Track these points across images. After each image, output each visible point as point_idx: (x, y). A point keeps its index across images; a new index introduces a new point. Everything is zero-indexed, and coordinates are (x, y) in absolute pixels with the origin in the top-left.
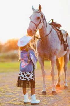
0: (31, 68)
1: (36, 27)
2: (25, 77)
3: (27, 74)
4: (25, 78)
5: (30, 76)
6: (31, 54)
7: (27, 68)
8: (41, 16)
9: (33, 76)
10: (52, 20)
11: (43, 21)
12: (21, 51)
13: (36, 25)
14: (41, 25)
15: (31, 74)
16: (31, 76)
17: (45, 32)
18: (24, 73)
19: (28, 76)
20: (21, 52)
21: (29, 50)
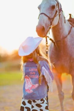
0: (44, 92)
1: (50, 22)
2: (33, 107)
3: (36, 103)
4: (33, 109)
5: (41, 106)
6: (43, 68)
7: (37, 92)
8: (57, 5)
9: (47, 105)
10: (70, 15)
11: (59, 13)
12: (25, 64)
13: (49, 18)
14: (57, 19)
15: (43, 103)
16: (44, 105)
17: (61, 31)
18: (32, 101)
19: (39, 106)
20: (25, 66)
21: (39, 60)
